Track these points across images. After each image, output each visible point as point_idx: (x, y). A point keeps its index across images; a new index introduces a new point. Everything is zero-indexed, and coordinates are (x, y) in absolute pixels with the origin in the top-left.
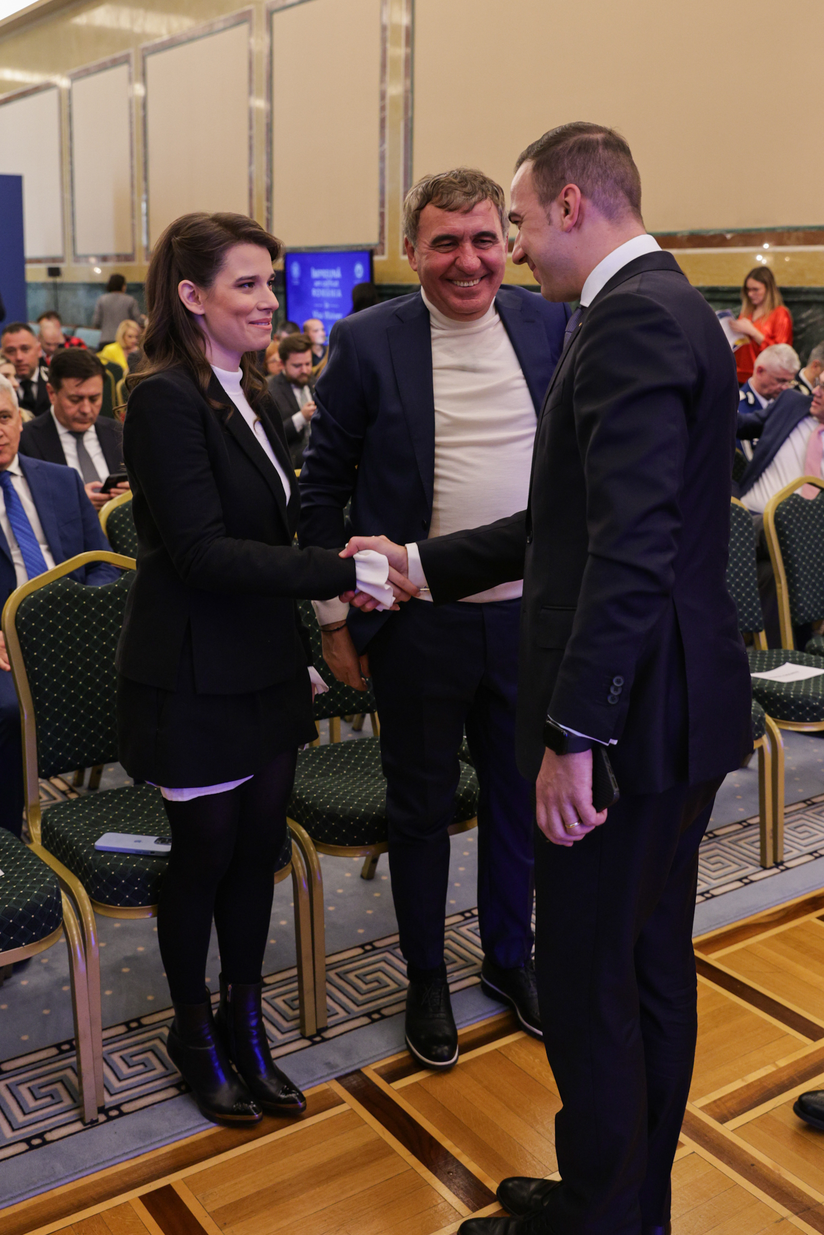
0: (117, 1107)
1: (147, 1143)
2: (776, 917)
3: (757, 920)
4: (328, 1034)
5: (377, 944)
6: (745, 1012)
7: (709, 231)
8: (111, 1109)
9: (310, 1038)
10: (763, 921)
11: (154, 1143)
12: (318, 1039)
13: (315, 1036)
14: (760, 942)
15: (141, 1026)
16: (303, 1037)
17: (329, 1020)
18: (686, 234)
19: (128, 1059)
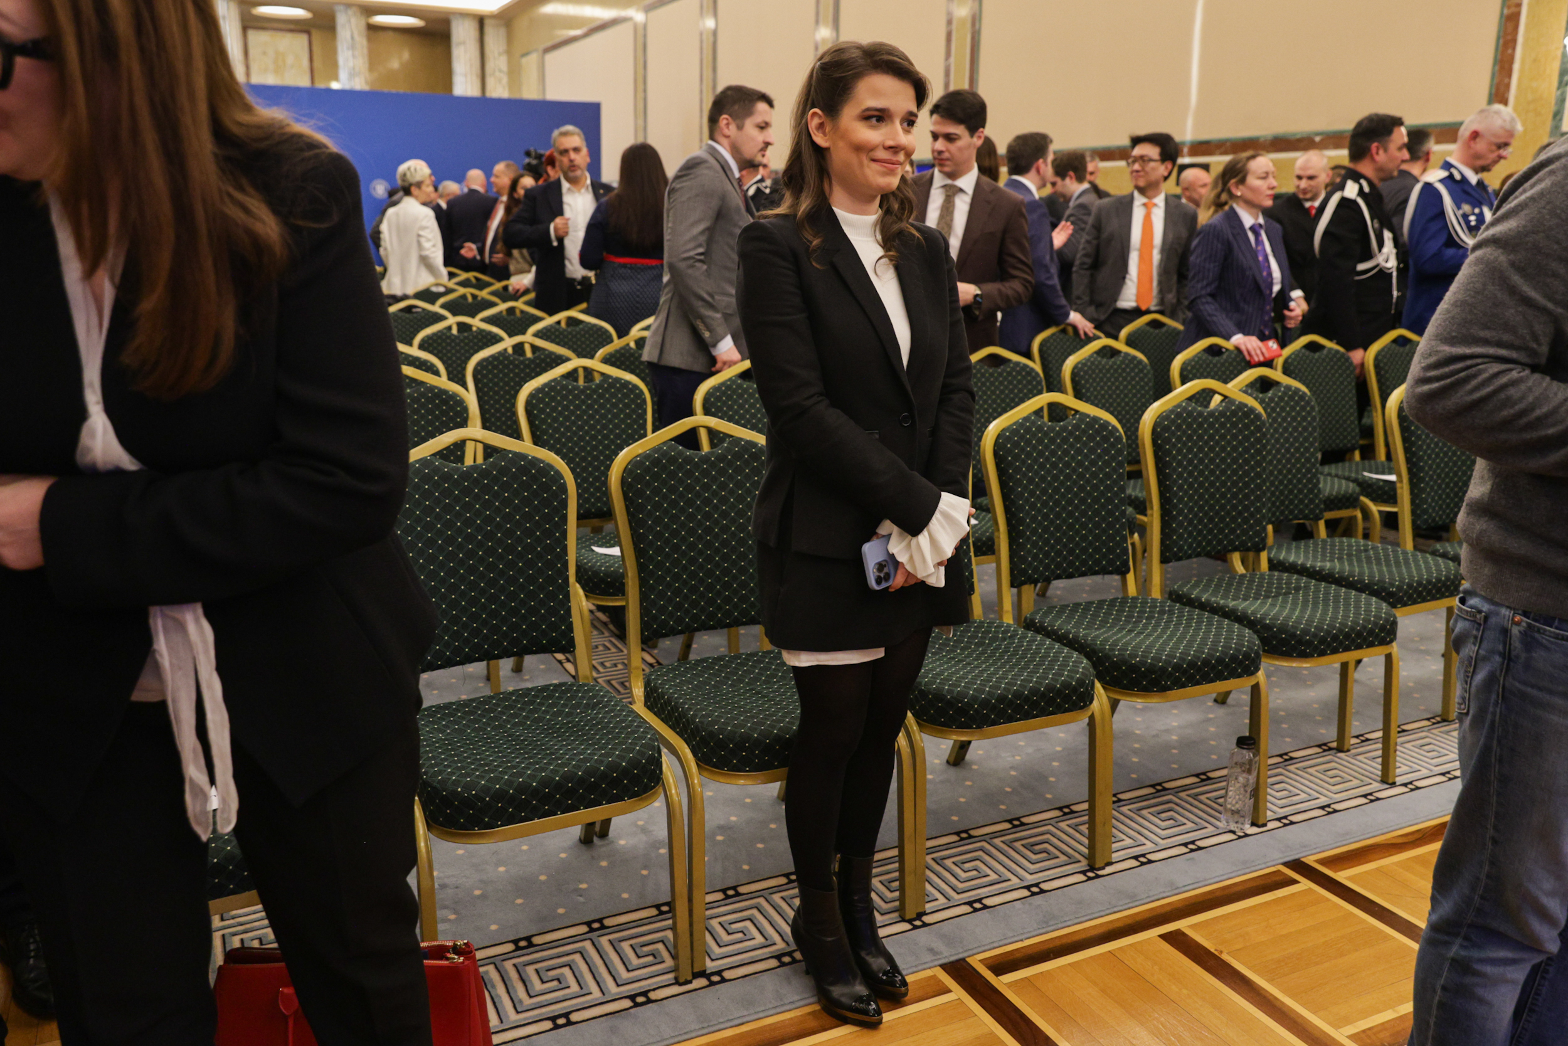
0: (719, 973)
1: (752, 1011)
2: (1411, 838)
3: (1389, 839)
4: (926, 919)
5: (973, 833)
6: (1387, 937)
7: (1295, 134)
8: (713, 974)
9: (910, 921)
10: (1394, 841)
11: (758, 1012)
12: (918, 923)
13: (915, 920)
14: (1398, 864)
15: (738, 894)
16: (903, 920)
17: (928, 906)
18: (1270, 138)
19: (727, 926)
